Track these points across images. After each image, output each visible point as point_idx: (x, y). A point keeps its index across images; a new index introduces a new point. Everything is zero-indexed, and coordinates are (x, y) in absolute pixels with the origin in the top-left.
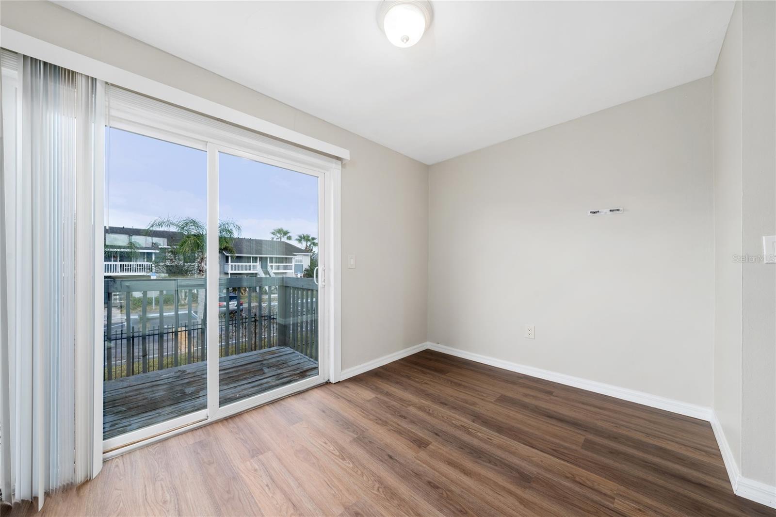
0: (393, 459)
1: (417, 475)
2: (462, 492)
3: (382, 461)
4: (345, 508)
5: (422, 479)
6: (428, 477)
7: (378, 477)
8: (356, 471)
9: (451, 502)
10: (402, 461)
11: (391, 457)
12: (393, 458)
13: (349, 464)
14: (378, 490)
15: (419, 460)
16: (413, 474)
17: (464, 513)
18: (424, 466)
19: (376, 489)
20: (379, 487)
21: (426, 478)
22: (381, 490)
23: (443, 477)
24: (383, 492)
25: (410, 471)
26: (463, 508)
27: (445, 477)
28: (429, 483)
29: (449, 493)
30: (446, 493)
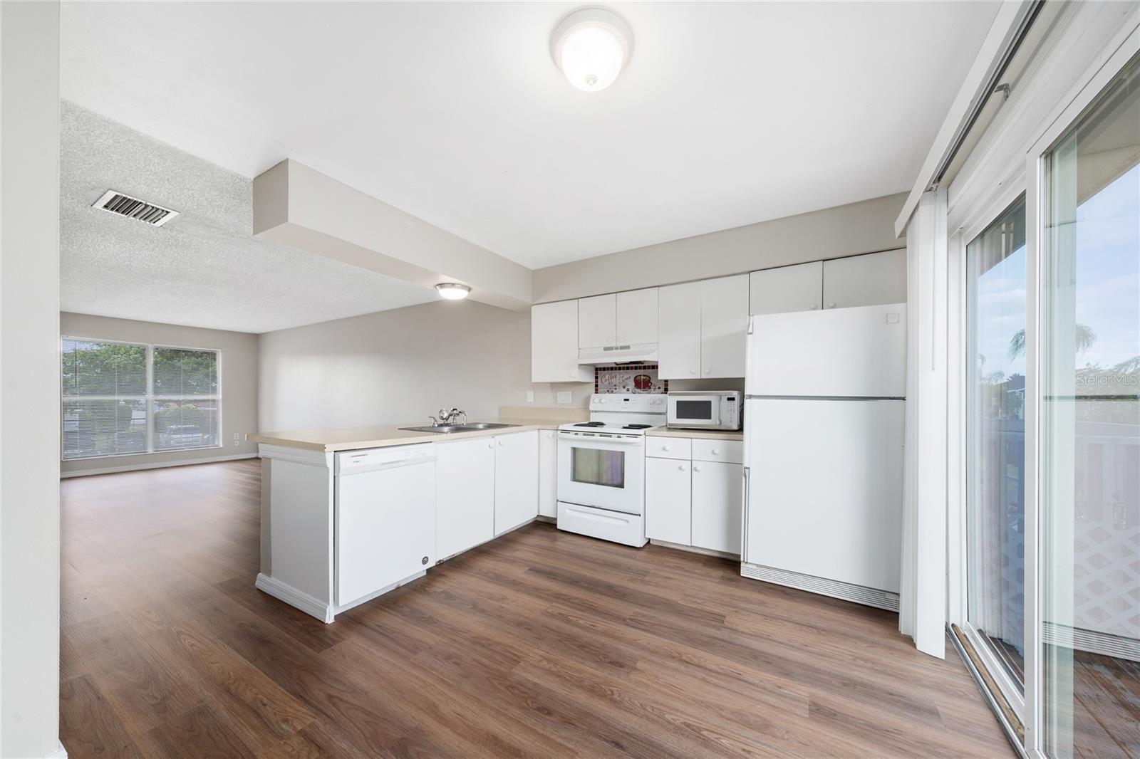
0: (613, 742)
1: (567, 722)
2: (506, 710)
3: (628, 734)
4: (635, 668)
5: (561, 716)
6: (552, 721)
7: (620, 708)
8: (655, 710)
9: (524, 695)
10: (596, 740)
11: (618, 745)
12: (613, 744)
13: (673, 719)
14: (612, 692)
15: (568, 748)
16: (573, 722)
17: (510, 686)
18: (559, 740)
19: (615, 693)
20: (613, 695)
21: (555, 720)
22: (609, 692)
23: (530, 725)
24: (605, 690)
25: (580, 725)
26: (510, 691)
27: (526, 727)
28: (549, 713)
29: (525, 705)
30: (528, 704)
